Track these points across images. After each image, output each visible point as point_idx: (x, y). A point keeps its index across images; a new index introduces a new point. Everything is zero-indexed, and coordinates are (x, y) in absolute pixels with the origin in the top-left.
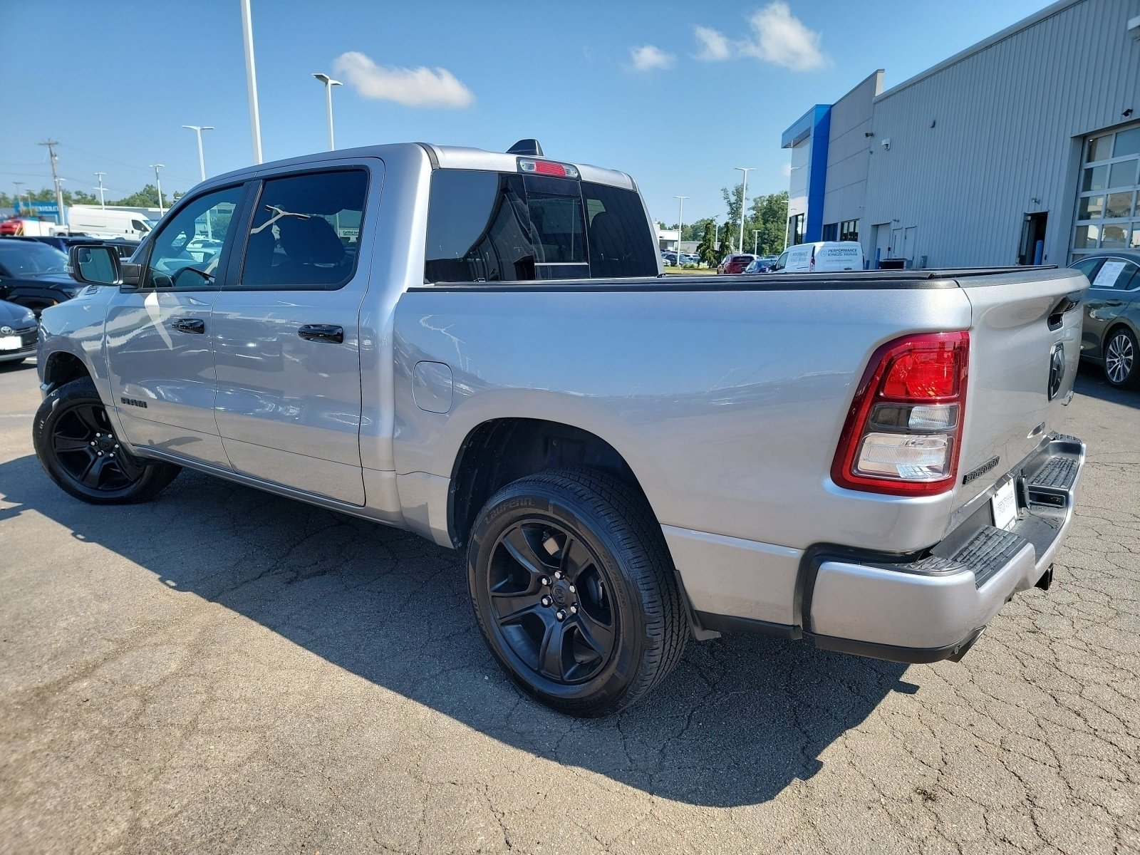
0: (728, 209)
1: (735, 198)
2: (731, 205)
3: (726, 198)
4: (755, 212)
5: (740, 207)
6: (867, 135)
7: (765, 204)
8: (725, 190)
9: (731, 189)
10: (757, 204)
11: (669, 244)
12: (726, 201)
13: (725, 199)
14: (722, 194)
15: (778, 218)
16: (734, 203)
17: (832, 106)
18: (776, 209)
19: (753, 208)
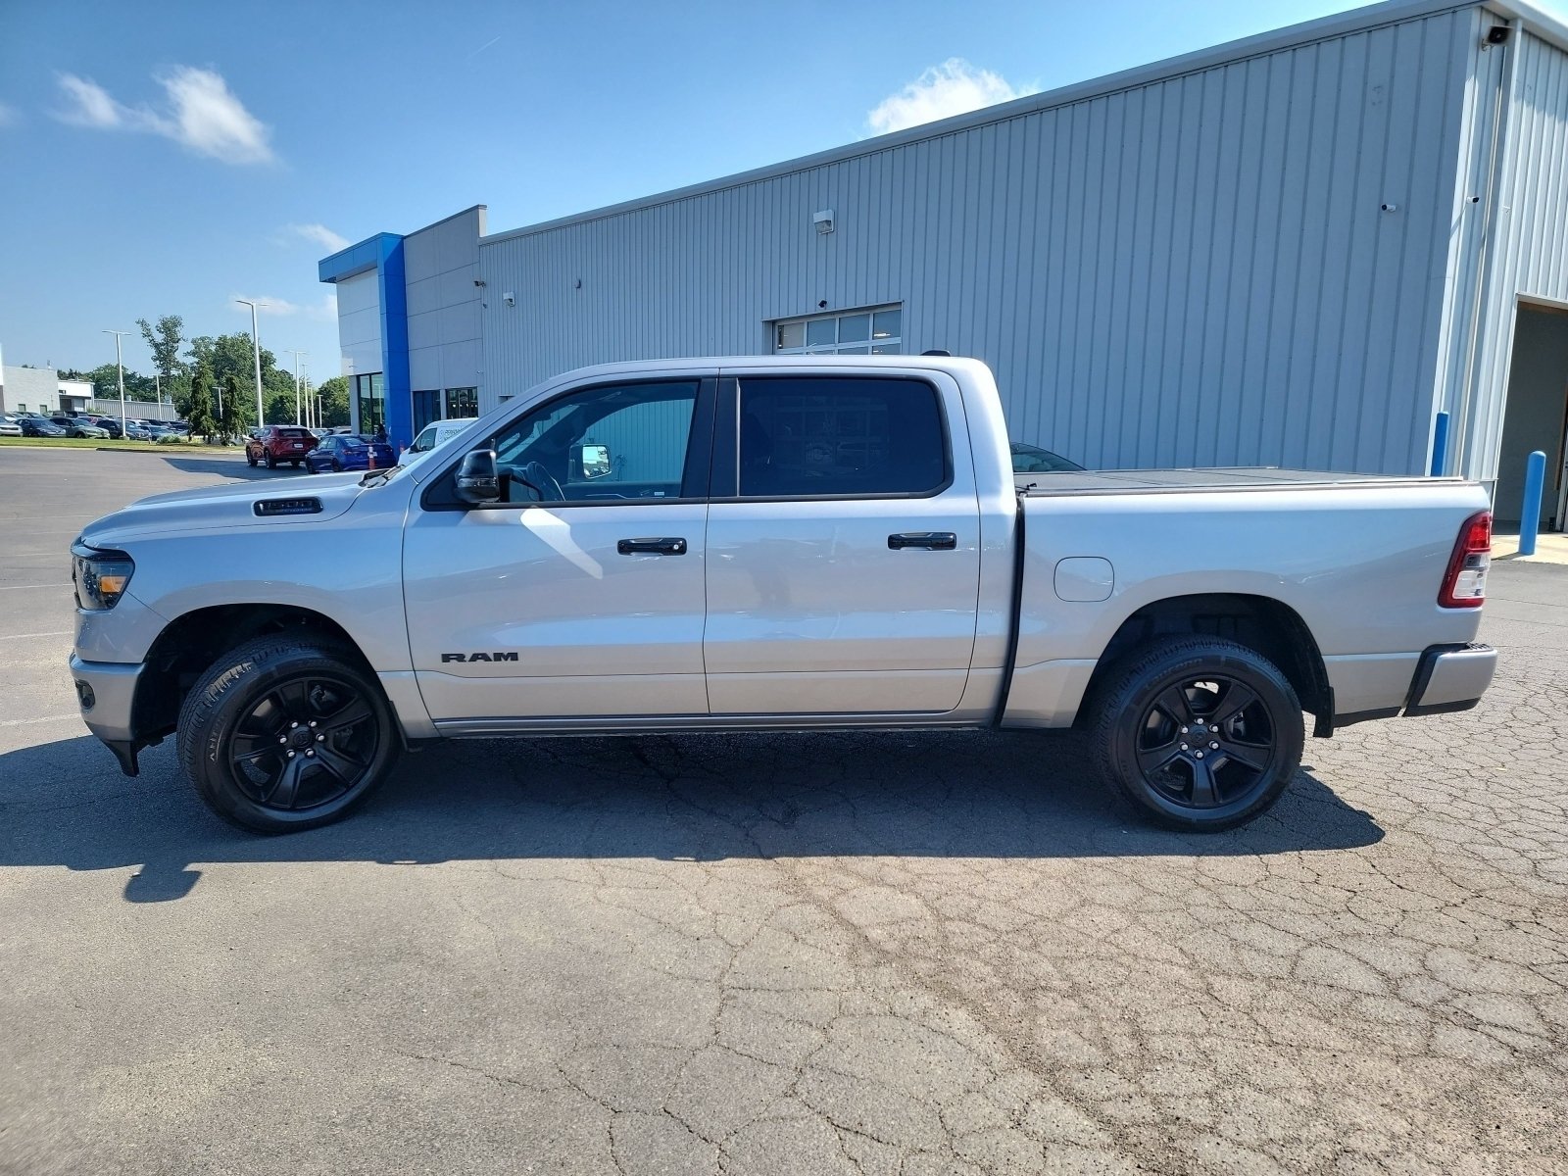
0: (153, 352)
1: (162, 336)
2: (157, 346)
3: (147, 335)
4: (197, 360)
5: (173, 350)
6: (477, 283)
7: (213, 348)
8: (143, 323)
9: (154, 323)
10: (198, 347)
11: (75, 402)
12: (147, 339)
13: (144, 336)
14: (139, 329)
15: (240, 371)
16: (163, 344)
17: (405, 237)
18: (234, 357)
19: (194, 354)
